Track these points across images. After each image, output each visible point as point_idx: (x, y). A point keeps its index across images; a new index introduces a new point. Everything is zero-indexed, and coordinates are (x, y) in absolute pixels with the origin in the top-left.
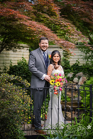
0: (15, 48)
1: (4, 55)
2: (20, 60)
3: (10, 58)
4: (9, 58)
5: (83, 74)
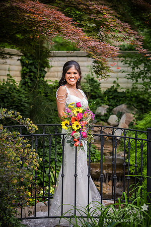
2: (4, 80)
5: (128, 107)
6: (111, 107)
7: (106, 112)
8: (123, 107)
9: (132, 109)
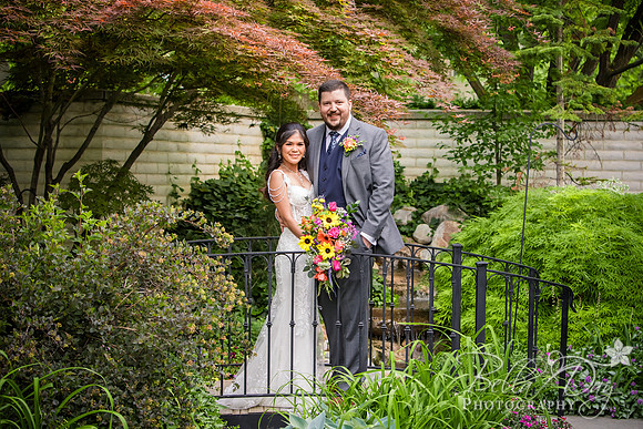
0: (209, 119)
1: (172, 145)
2: (229, 162)
3: (193, 156)
4: (190, 155)
5: (449, 210)
6: (420, 211)
7: (410, 220)
8: (442, 209)
9: (458, 214)
